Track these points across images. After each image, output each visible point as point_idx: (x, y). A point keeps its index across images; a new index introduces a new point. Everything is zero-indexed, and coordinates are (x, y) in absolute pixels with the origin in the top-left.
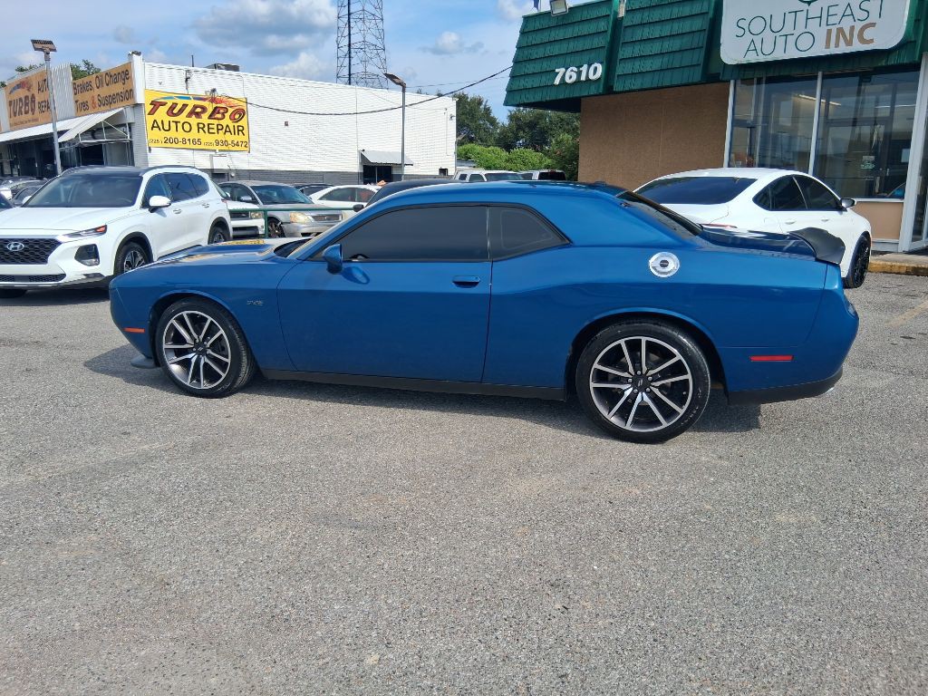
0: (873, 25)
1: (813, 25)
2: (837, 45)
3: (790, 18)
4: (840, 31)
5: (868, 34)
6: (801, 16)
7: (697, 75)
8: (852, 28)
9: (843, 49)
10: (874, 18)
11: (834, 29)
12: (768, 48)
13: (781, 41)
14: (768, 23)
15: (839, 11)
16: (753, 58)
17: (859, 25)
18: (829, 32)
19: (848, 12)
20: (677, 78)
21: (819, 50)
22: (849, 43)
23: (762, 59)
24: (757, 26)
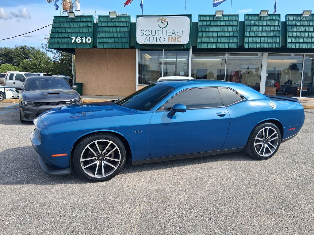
0: (181, 37)
1: (164, 35)
2: (171, 42)
3: (157, 32)
4: (172, 38)
5: (179, 39)
6: (161, 32)
7: (128, 46)
8: (175, 37)
9: (173, 43)
10: (181, 35)
11: (170, 37)
12: (151, 40)
13: (155, 38)
14: (151, 32)
15: (171, 32)
16: (147, 43)
17: (177, 37)
18: (169, 37)
19: (174, 32)
20: (120, 46)
21: (166, 42)
22: (175, 41)
23: (149, 43)
24: (148, 33)
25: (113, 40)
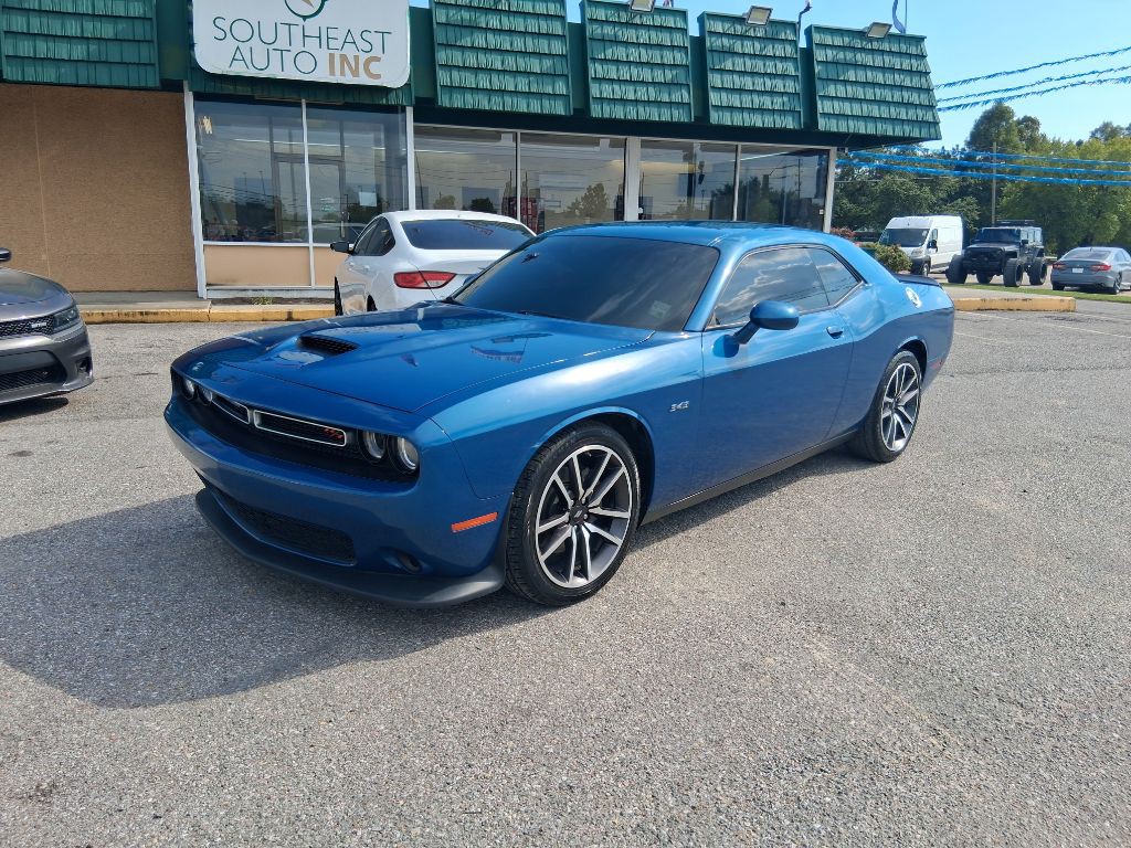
0: (377, 59)
1: (312, 44)
2: (343, 73)
3: (283, 30)
4: (344, 58)
5: (374, 68)
6: (297, 32)
7: (153, 81)
8: (356, 58)
9: (349, 79)
10: (377, 52)
11: (337, 54)
12: (260, 62)
13: (275, 56)
14: (256, 30)
15: (341, 34)
16: (239, 69)
17: (363, 57)
18: (332, 56)
19: (349, 39)
20: (119, 77)
21: (322, 75)
22: (355, 73)
23: (251, 72)
24: (242, 31)
25: (79, 51)
